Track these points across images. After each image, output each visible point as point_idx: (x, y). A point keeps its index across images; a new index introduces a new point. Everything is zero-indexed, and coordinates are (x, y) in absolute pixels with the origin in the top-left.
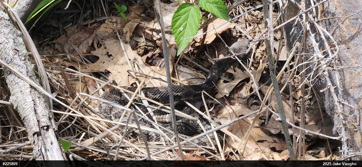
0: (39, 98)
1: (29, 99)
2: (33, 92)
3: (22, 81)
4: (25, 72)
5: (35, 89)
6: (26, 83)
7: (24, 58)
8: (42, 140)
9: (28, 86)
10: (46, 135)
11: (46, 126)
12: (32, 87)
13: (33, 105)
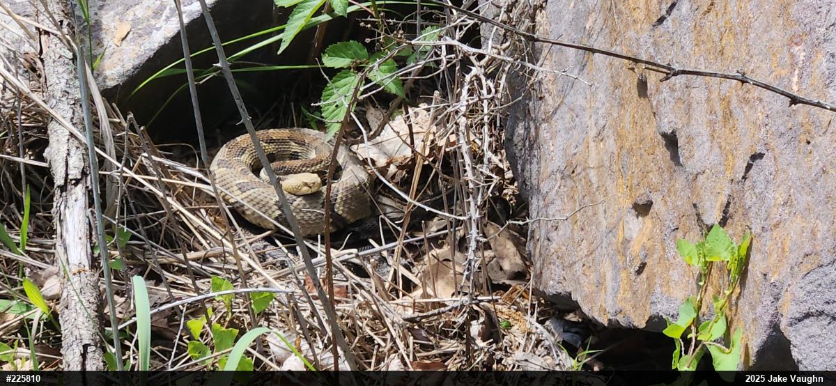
0: (77, 148)
1: (64, 149)
2: (71, 141)
3: (63, 128)
4: (69, 119)
5: (76, 138)
6: (65, 130)
7: (72, 102)
8: (66, 196)
9: (68, 133)
10: (73, 191)
11: (74, 179)
12: (72, 135)
13: (65, 155)
